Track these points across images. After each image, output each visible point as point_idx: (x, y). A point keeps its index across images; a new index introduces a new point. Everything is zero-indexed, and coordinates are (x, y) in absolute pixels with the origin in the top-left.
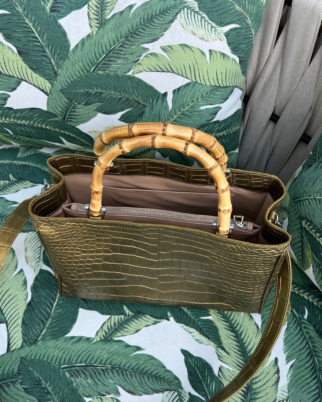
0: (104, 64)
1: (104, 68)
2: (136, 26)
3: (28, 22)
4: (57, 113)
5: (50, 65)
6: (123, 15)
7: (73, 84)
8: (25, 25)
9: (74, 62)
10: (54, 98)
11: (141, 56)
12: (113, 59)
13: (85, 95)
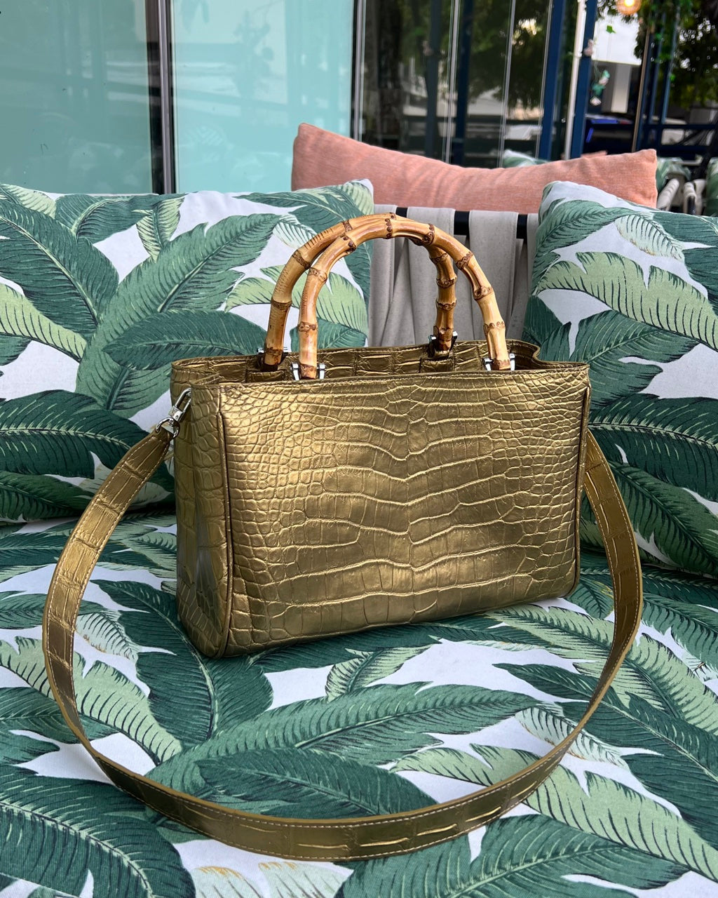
0: (179, 298)
1: (178, 305)
2: (218, 246)
3: (42, 248)
4: (95, 394)
5: (85, 307)
6: (193, 234)
7: (129, 335)
8: (37, 252)
9: (127, 299)
10: (92, 363)
11: (234, 283)
12: (192, 290)
13: (151, 350)
